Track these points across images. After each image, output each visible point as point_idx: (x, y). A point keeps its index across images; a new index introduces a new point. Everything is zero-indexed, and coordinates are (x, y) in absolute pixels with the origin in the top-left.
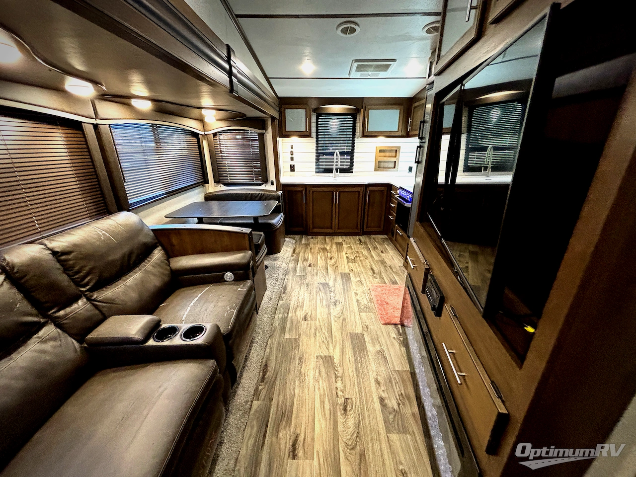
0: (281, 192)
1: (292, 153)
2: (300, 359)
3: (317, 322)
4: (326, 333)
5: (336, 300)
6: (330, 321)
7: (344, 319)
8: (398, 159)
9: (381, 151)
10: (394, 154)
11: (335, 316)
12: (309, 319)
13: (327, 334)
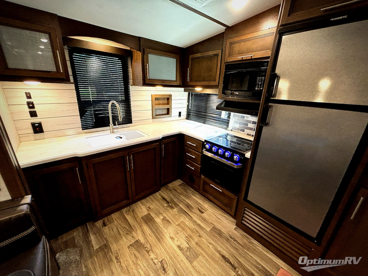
0: (30, 196)
1: (31, 105)
8: (171, 106)
9: (157, 99)
10: (166, 102)
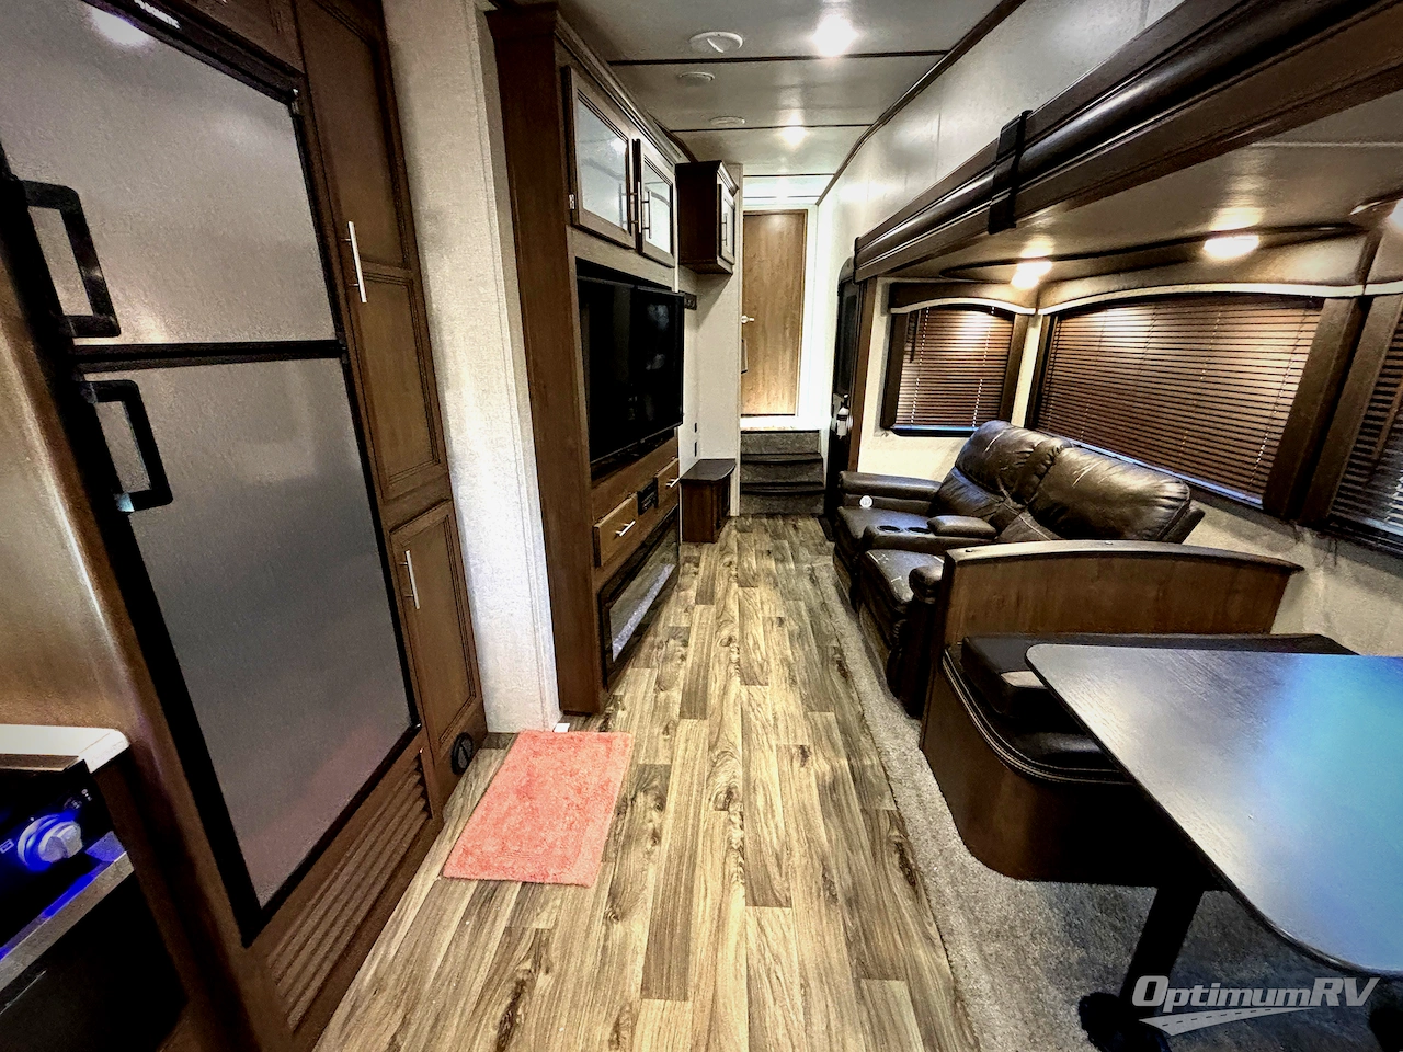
2: (794, 682)
3: (773, 743)
4: (753, 718)
5: (725, 808)
6: (746, 746)
7: (712, 748)
11: (732, 756)
12: (794, 750)
13: (752, 715)
